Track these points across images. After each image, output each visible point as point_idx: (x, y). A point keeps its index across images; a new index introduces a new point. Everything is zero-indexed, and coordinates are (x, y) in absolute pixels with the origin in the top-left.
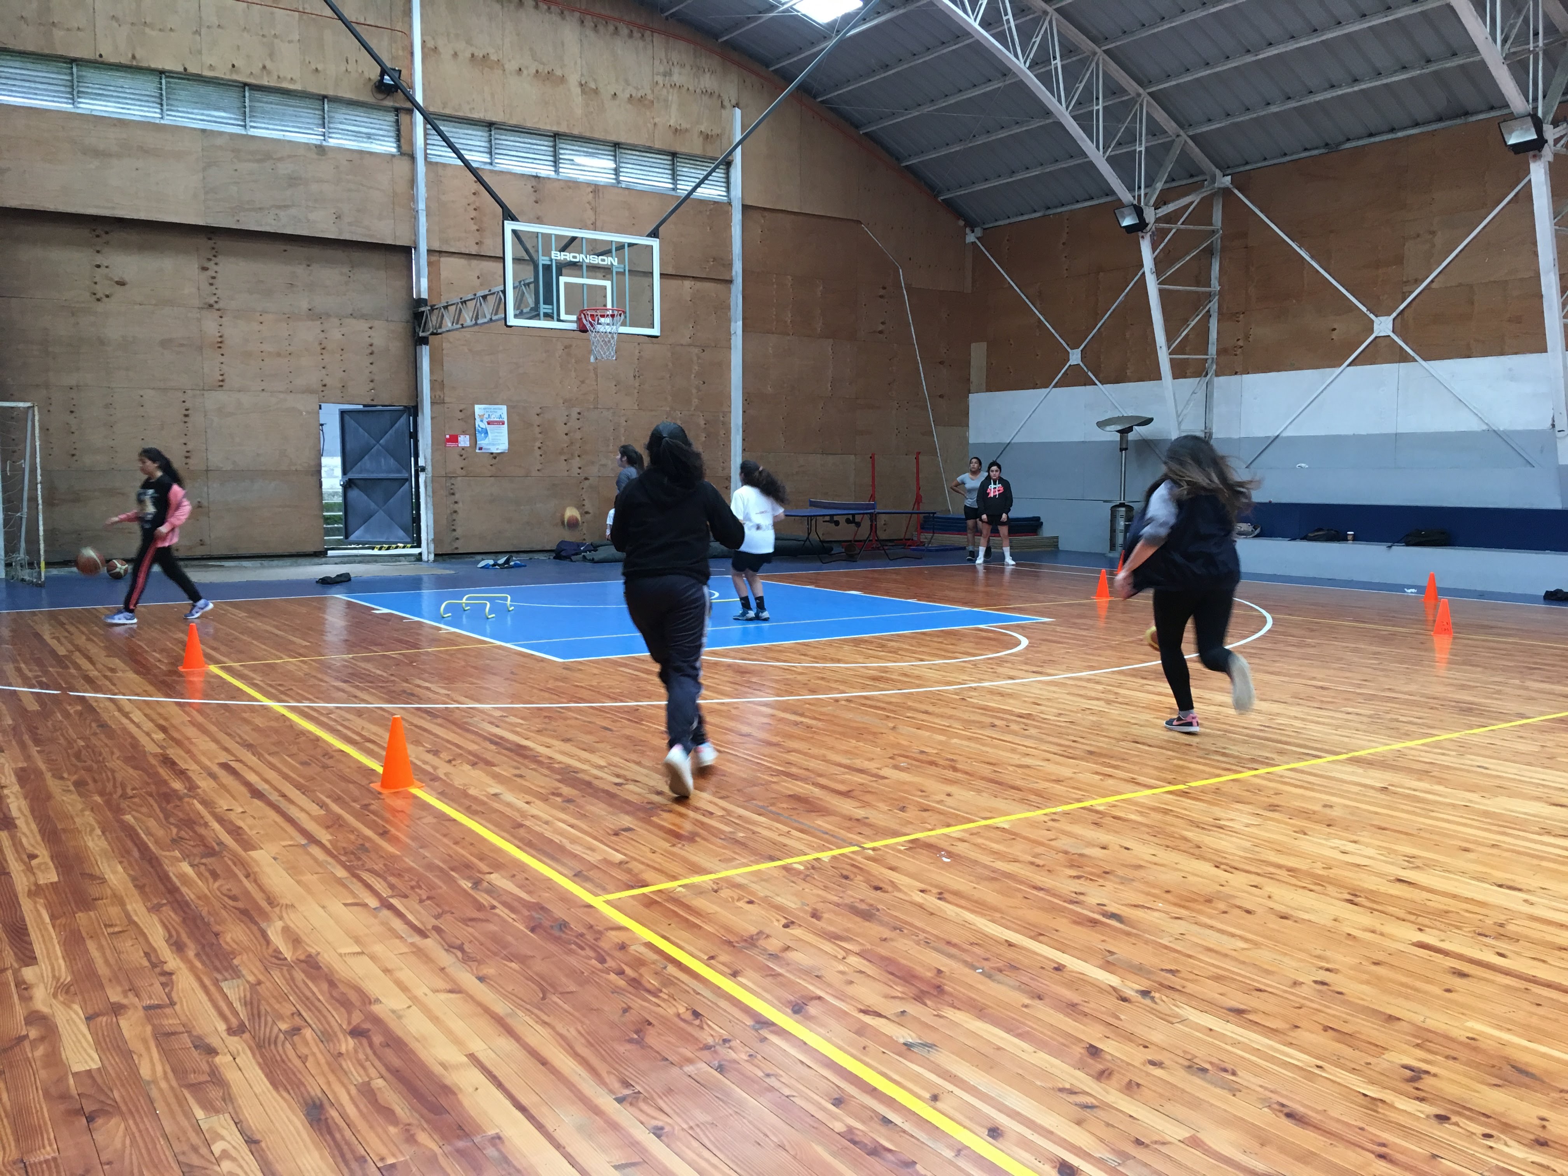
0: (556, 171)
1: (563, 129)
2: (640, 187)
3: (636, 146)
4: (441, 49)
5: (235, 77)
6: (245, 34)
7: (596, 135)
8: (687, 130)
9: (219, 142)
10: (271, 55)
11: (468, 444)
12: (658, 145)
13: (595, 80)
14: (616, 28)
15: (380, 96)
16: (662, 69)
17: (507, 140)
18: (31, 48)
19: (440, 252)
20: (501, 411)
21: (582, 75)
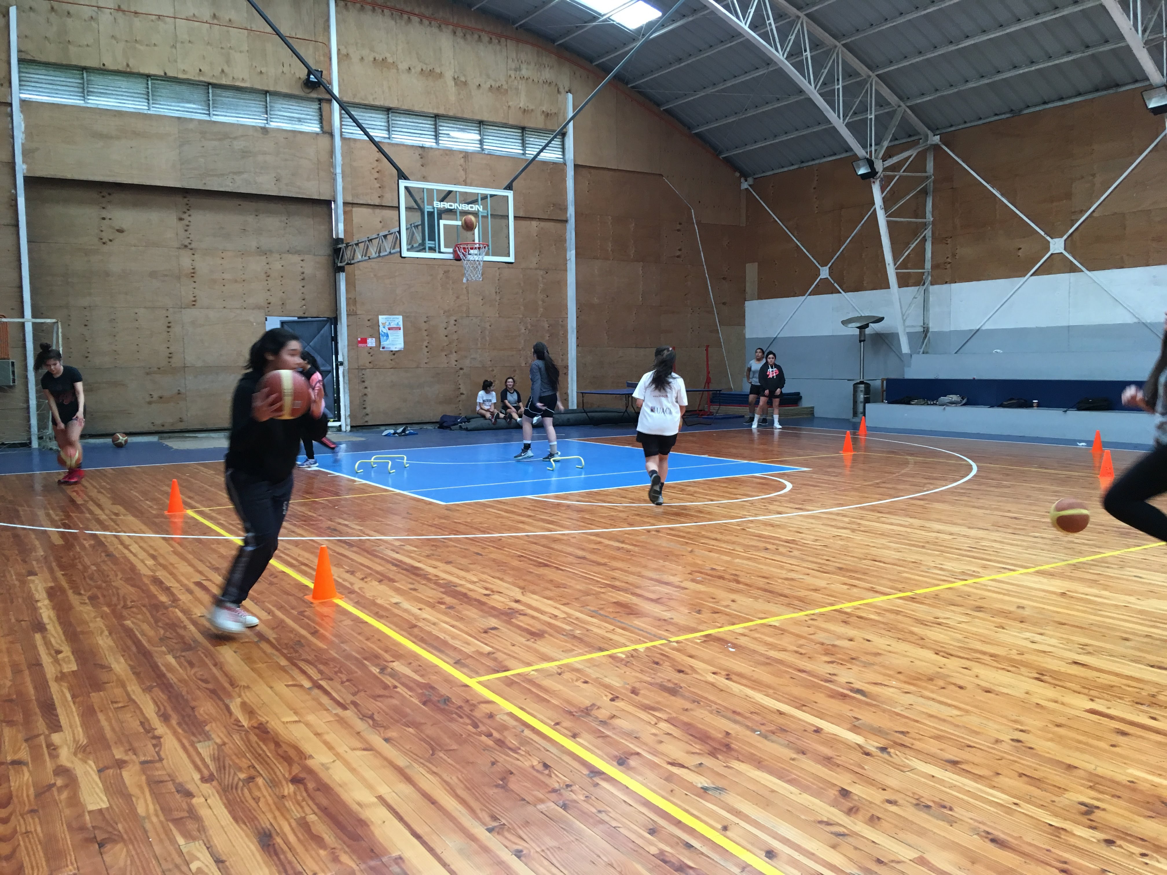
0: (437, 143)
1: (441, 111)
2: (498, 153)
3: (496, 123)
4: (352, 55)
5: (202, 79)
6: (209, 47)
7: (466, 116)
8: (532, 110)
9: (191, 126)
10: (228, 62)
11: (374, 345)
12: (511, 122)
13: (465, 75)
14: (480, 37)
15: (308, 91)
16: (513, 66)
17: (401, 121)
18: (53, 60)
19: (353, 204)
20: (398, 320)
21: (455, 72)
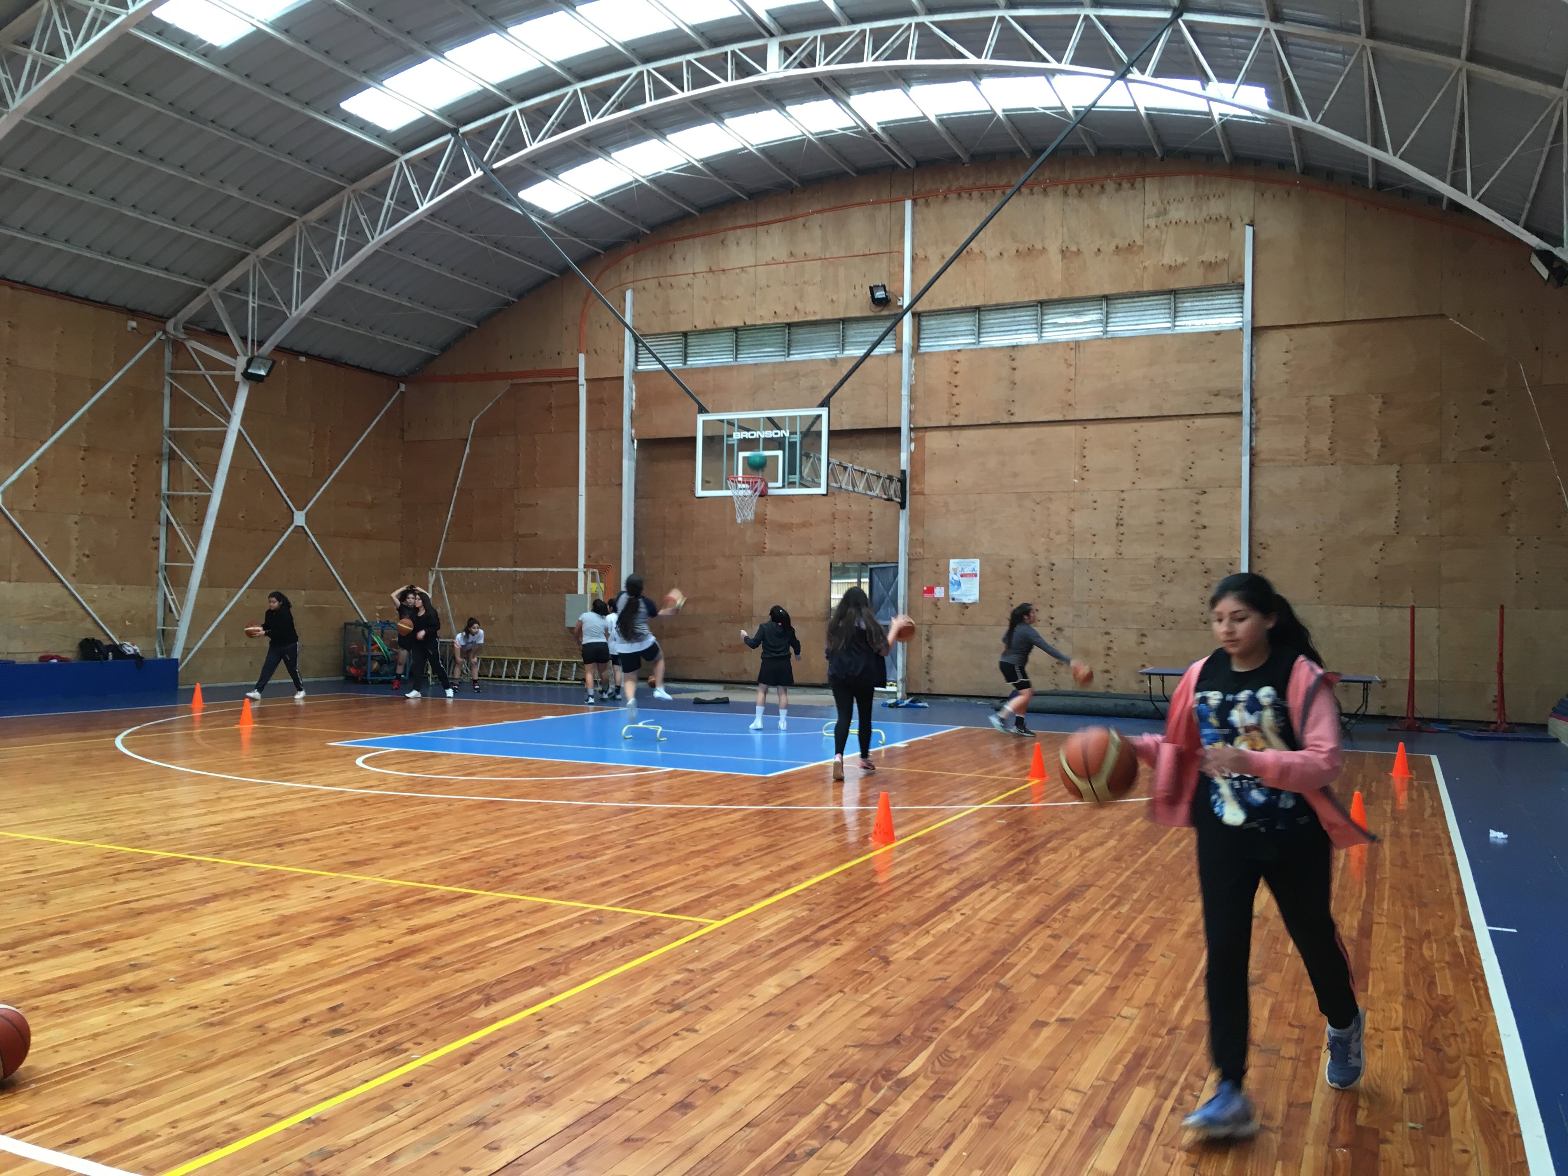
1: (1043, 297)
2: (1128, 334)
3: (1123, 294)
4: (931, 257)
5: (777, 321)
6: (785, 288)
7: (1077, 294)
8: (1183, 264)
9: (765, 370)
10: (801, 298)
11: (942, 595)
12: (1147, 287)
13: (1077, 243)
14: (1102, 187)
15: (880, 308)
16: (1154, 210)
17: (991, 319)
19: (926, 428)
20: (975, 565)
21: (1063, 242)
